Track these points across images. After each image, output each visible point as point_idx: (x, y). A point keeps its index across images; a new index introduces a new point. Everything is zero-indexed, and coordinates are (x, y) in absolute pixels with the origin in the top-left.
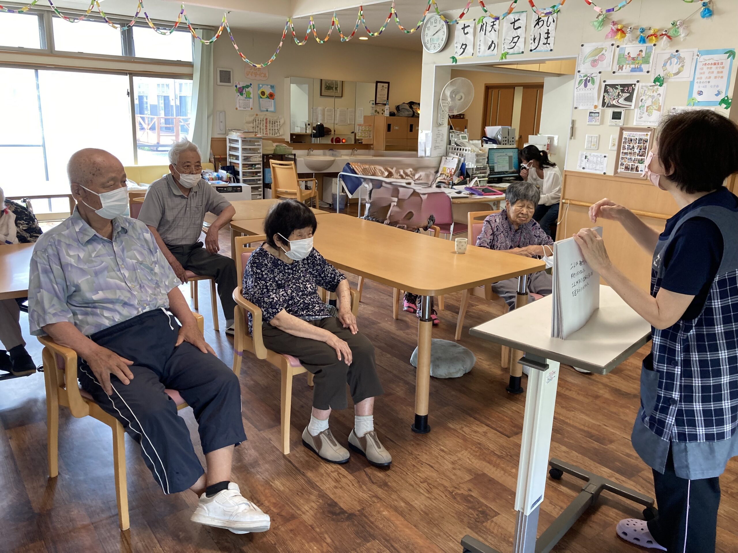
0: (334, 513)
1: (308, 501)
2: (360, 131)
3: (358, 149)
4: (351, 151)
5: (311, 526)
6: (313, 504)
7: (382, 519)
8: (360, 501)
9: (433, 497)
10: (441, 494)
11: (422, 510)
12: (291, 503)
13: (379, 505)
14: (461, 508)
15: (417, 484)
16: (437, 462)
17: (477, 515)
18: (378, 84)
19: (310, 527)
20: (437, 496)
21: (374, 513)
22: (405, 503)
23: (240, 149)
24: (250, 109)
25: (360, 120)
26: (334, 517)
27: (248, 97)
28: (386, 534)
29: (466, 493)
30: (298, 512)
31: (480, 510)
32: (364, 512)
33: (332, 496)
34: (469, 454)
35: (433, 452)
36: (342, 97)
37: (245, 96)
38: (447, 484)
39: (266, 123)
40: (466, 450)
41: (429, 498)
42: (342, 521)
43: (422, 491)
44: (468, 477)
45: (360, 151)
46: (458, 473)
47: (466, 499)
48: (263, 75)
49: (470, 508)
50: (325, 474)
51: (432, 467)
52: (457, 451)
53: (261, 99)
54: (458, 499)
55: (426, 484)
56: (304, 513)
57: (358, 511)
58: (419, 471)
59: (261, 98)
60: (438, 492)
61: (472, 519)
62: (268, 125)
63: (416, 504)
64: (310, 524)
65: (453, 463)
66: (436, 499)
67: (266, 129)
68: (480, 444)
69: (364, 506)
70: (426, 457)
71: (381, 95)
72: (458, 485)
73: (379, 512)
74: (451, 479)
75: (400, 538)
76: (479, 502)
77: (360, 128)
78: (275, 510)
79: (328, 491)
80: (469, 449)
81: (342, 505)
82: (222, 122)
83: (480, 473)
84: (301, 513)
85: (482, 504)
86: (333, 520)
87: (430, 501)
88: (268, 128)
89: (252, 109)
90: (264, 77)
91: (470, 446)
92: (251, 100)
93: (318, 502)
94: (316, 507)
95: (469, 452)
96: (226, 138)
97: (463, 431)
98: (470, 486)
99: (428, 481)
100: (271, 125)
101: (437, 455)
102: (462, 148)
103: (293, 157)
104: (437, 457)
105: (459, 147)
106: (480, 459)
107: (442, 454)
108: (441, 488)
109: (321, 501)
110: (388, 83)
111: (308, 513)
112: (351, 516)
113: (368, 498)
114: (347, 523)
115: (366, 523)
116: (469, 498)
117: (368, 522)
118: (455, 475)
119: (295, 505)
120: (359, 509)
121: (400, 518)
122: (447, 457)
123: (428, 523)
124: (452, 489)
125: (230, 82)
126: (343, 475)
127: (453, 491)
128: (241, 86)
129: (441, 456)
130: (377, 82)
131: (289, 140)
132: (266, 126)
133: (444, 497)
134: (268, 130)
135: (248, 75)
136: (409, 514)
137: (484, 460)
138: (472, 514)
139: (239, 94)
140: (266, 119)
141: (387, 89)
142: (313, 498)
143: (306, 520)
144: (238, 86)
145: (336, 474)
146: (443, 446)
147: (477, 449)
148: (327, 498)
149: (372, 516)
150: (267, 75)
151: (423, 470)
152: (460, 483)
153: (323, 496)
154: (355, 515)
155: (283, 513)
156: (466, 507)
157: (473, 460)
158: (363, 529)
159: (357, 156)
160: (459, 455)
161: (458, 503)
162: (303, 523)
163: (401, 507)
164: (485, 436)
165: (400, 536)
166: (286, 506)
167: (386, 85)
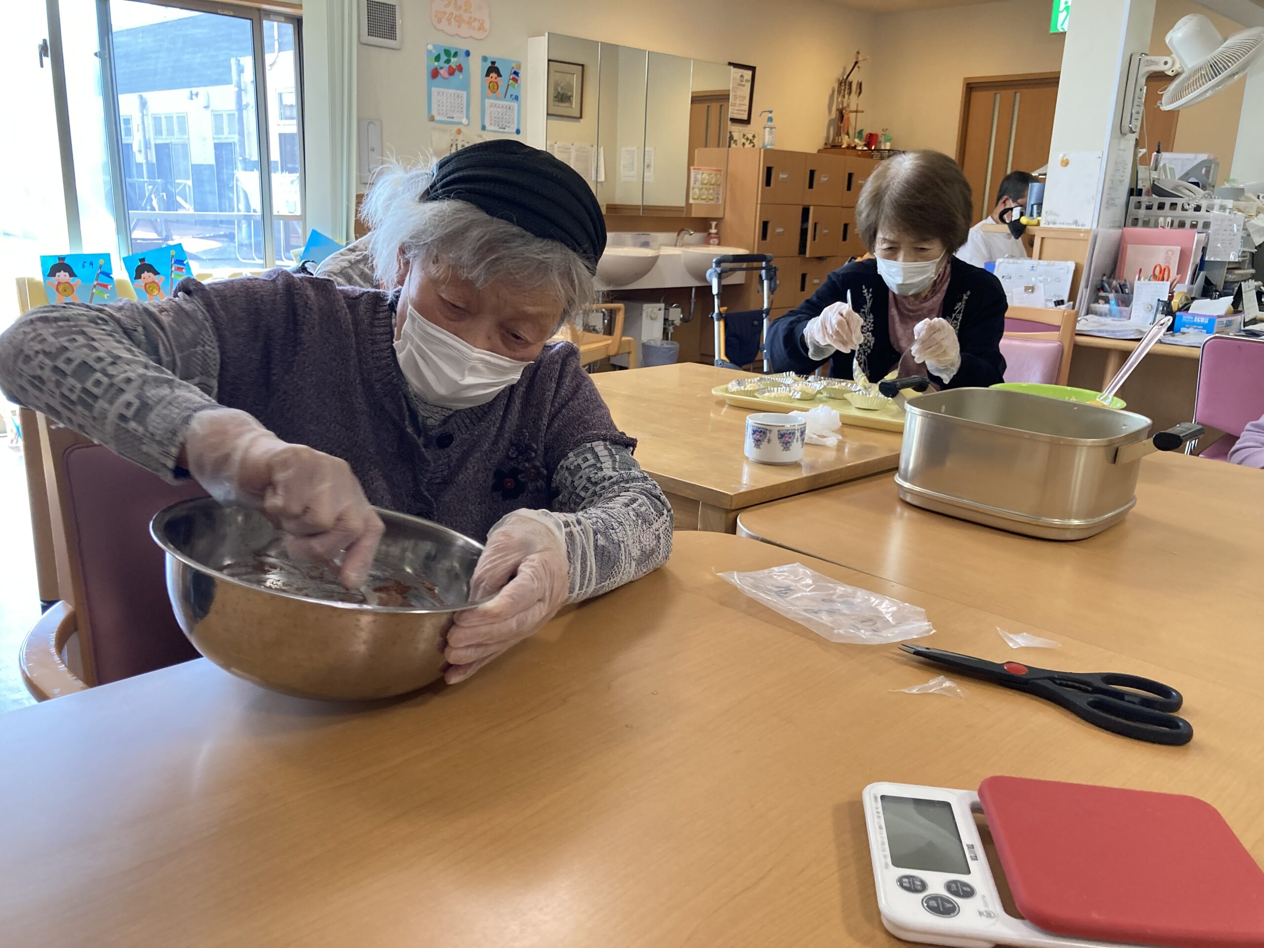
2: (698, 184)
4: (675, 234)
18: (733, 70)
48: (476, 24)
77: (699, 177)
82: (372, 149)
90: (480, 29)
105: (1168, 201)
110: (753, 69)
125: (395, 38)
135: (439, 21)
141: (749, 84)
150: (487, 25)
167: (748, 74)
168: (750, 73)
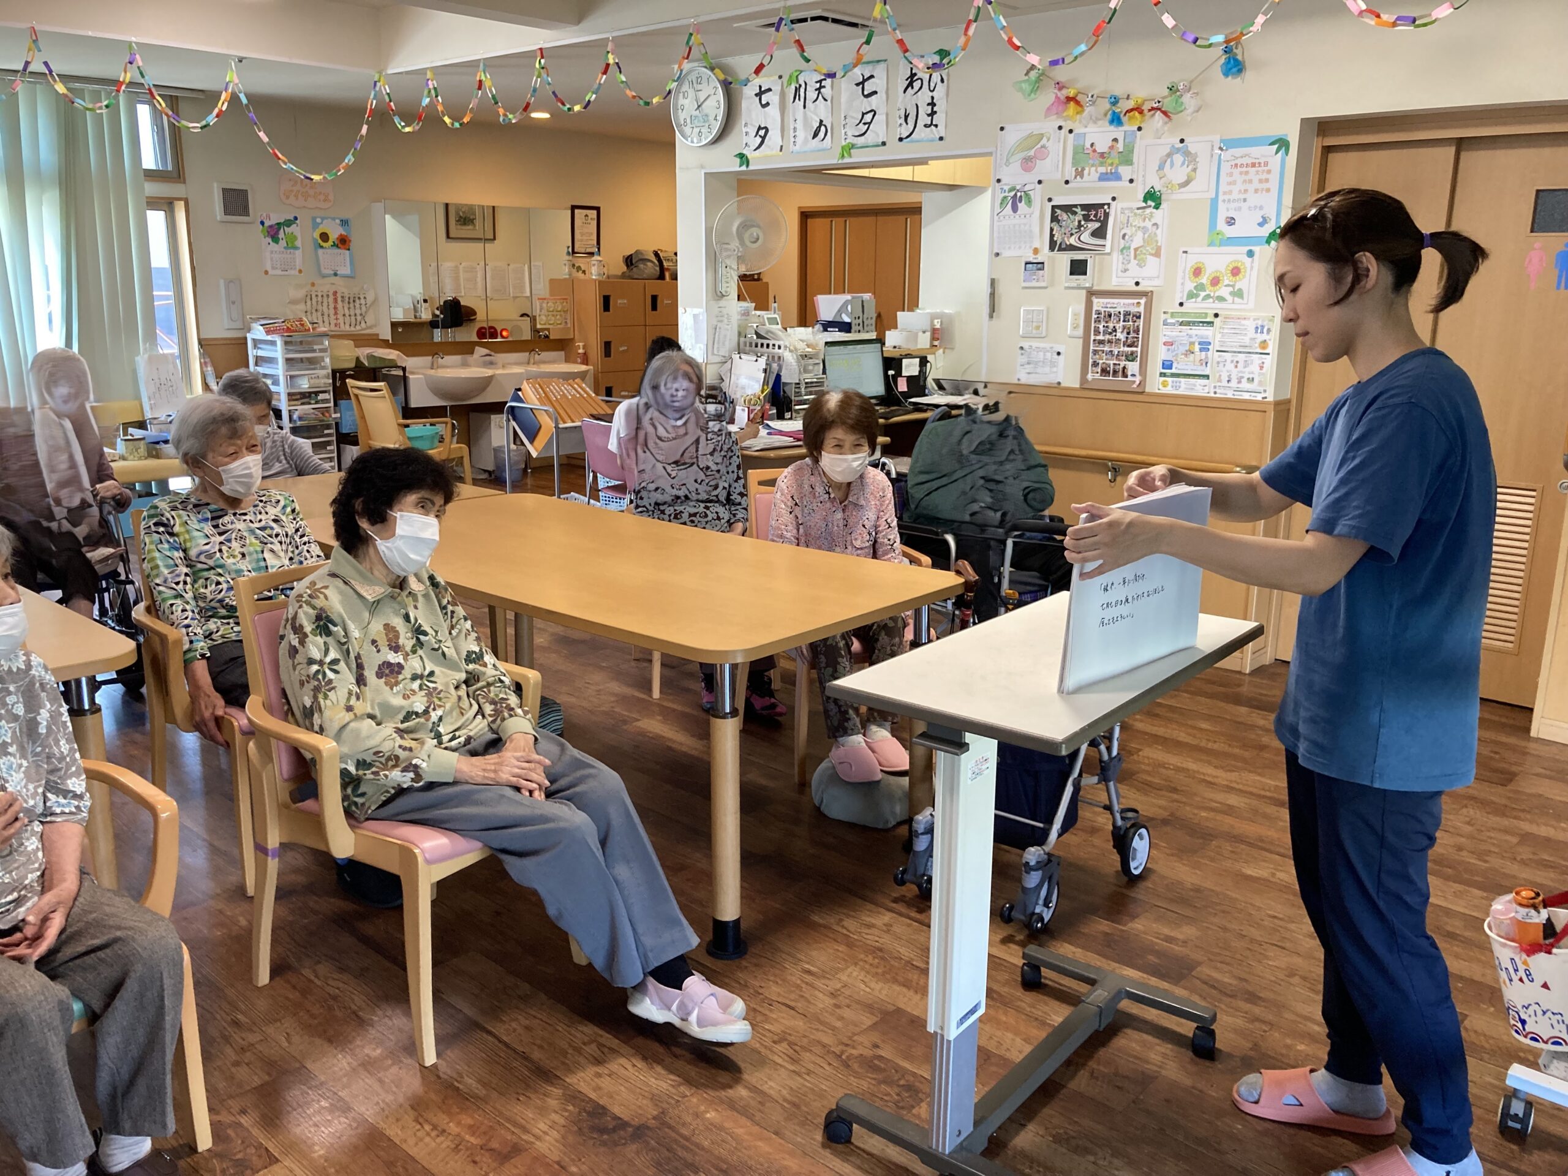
0: (602, 1131)
1: (543, 1111)
2: (544, 312)
3: (542, 350)
4: (527, 354)
5: (558, 1163)
6: (554, 1117)
7: (707, 1128)
8: (654, 1098)
9: (803, 1070)
10: (819, 1061)
11: (785, 1100)
12: (508, 1120)
13: (695, 1100)
14: (865, 1085)
15: (766, 1047)
16: (802, 996)
17: (898, 1095)
18: (576, 211)
19: (556, 1166)
20: (811, 1067)
21: (688, 1119)
22: (749, 1089)
23: (281, 361)
24: (295, 272)
25: (542, 289)
26: (605, 1137)
27: (291, 246)
28: (720, 1158)
29: (868, 1053)
30: (524, 1137)
31: (902, 1082)
32: (667, 1119)
33: (593, 1095)
34: (863, 973)
35: (789, 977)
36: (494, 239)
37: (283, 243)
38: (826, 1040)
39: (336, 300)
40: (856, 964)
41: (794, 1071)
42: (624, 1144)
43: (779, 1061)
44: (867, 1020)
45: (545, 355)
46: (847, 1013)
47: (871, 1064)
48: (322, 197)
49: (880, 1082)
50: (570, 1051)
51: (793, 1008)
52: (839, 970)
53: (320, 251)
54: (856, 1066)
55: (785, 1045)
56: (538, 1138)
57: (654, 1118)
58: (767, 1019)
59: (322, 247)
60: (813, 1058)
61: (890, 1104)
62: (340, 305)
63: (771, 1087)
64: (557, 1159)
65: (833, 995)
66: (809, 1072)
67: (336, 314)
68: (880, 950)
69: (665, 1105)
70: (775, 988)
71: (582, 234)
72: (850, 1038)
73: (697, 1115)
74: (834, 1028)
75: (751, 1163)
76: (898, 1069)
77: (544, 305)
78: (473, 1140)
79: (582, 1084)
80: (861, 963)
81: (617, 1110)
82: (234, 303)
83: (891, 1008)
84: (532, 1139)
85: (904, 1072)
86: (604, 1144)
87: (799, 1078)
88: (340, 311)
89: (300, 271)
90: (325, 200)
91: (862, 956)
92: (298, 253)
93: (567, 1111)
94: (562, 1121)
95: (863, 969)
96: (246, 338)
97: (843, 927)
98: (875, 1037)
99: (789, 1038)
100: (346, 305)
101: (799, 982)
102: (771, 343)
103: (401, 373)
104: (798, 987)
105: (765, 342)
106: (886, 981)
107: (808, 978)
108: (818, 1050)
109: (571, 1108)
110: (598, 209)
111: (547, 1138)
112: (639, 1132)
113: (670, 1089)
114: (634, 1147)
115: (676, 1140)
116: (876, 1062)
117: (677, 1137)
118: (841, 1018)
119: (516, 1124)
120: (655, 1113)
121: (743, 1120)
122: (819, 983)
123: (802, 1124)
124: (841, 1047)
125: (248, 215)
126: (609, 1048)
127: (843, 1052)
128: (273, 222)
129: (807, 983)
130: (574, 208)
131: (390, 338)
132: (335, 308)
133: (827, 1067)
134: (340, 316)
135: (288, 197)
136: (760, 1111)
137: (895, 981)
138: (888, 1094)
139: (270, 240)
140: (335, 293)
141: (595, 222)
142: (553, 1103)
143: (547, 1152)
144: (267, 224)
145: (594, 1046)
146: (808, 963)
147: (877, 961)
148: (583, 1101)
149: (684, 1124)
150: (331, 197)
151: (774, 1016)
152: (855, 1034)
153: (575, 1098)
154: (648, 1128)
155: (495, 1145)
156: (873, 1082)
157: (873, 985)
158: (671, 1155)
159: (542, 366)
160: (844, 978)
161: (857, 1075)
162: (540, 1159)
163: (741, 1098)
164: (888, 931)
165: (750, 1157)
166: (497, 1127)
167: (593, 214)
168: (595, 212)
